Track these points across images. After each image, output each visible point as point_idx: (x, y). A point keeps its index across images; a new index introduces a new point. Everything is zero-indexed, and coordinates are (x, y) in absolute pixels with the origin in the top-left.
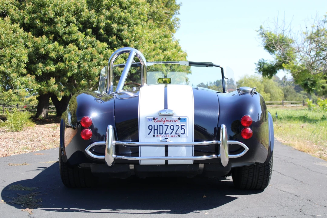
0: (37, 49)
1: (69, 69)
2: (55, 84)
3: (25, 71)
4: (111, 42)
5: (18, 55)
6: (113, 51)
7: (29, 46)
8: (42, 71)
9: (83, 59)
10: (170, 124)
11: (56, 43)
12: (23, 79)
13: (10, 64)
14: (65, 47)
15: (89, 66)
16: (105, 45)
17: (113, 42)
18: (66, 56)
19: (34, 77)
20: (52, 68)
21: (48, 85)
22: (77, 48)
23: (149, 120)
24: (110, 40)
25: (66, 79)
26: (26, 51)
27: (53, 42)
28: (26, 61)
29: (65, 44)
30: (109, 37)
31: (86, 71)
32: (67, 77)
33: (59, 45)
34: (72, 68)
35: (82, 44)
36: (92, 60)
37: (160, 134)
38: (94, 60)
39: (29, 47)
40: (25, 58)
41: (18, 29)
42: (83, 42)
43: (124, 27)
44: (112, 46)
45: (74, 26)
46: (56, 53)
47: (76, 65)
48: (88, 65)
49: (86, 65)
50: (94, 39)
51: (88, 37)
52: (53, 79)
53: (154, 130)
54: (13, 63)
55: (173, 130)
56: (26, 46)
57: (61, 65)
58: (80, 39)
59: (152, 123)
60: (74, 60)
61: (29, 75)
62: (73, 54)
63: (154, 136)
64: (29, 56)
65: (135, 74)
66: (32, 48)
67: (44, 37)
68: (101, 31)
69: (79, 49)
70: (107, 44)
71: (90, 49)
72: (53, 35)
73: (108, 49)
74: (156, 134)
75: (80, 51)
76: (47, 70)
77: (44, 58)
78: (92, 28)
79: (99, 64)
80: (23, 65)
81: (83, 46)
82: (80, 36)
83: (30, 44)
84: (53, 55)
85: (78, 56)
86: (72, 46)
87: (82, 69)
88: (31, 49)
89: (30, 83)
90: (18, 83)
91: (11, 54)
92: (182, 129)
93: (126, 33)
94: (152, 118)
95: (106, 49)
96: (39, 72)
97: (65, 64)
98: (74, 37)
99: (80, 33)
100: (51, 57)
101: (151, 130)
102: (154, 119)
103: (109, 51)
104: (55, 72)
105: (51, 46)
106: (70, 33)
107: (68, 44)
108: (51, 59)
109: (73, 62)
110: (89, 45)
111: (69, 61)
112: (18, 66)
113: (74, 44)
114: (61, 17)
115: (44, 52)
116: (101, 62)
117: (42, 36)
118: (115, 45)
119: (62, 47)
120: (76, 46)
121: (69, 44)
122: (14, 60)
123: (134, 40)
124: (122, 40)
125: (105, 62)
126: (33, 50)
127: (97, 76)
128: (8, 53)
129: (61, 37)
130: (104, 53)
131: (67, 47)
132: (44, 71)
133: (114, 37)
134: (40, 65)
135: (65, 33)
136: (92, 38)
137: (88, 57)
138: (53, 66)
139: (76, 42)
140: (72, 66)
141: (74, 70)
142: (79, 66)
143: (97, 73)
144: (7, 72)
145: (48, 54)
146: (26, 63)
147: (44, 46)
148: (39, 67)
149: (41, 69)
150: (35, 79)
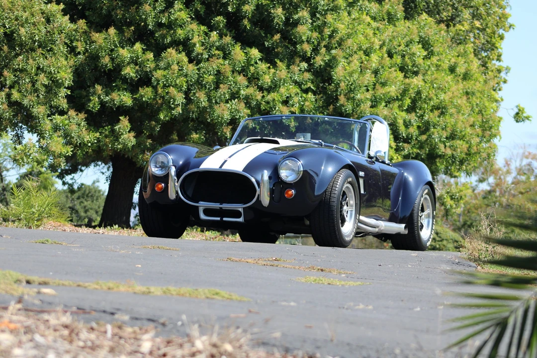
0: (94, 58)
1: (162, 104)
2: (129, 132)
3: (64, 104)
4: (269, 48)
5: (52, 69)
6: (271, 67)
7: (79, 50)
8: (102, 102)
9: (200, 84)
11: (138, 46)
12: (58, 118)
13: (33, 86)
14: (157, 56)
15: (210, 100)
16: (255, 53)
17: (274, 49)
18: (159, 74)
19: (82, 116)
20: (127, 99)
21: (116, 136)
22: (186, 59)
24: (266, 44)
25: (156, 126)
26: (71, 61)
27: (133, 44)
28: (67, 83)
29: (159, 49)
31: (203, 110)
32: (158, 121)
33: (144, 51)
34: (169, 102)
35: (198, 49)
36: (218, 86)
38: (221, 86)
39: (79, 53)
40: (66, 76)
41: (59, 16)
42: (203, 44)
43: (300, 14)
44: (269, 57)
45: (181, 10)
46: (137, 67)
47: (180, 98)
48: (208, 98)
49: (202, 97)
50: (228, 39)
51: (214, 35)
52: (125, 120)
54: (38, 85)
56: (72, 50)
57: (146, 93)
58: (196, 39)
61: (72, 113)
62: (176, 72)
64: (78, 72)
66: (84, 54)
67: (112, 31)
68: (246, 22)
69: (190, 61)
70: (259, 51)
71: (217, 63)
72: (133, 28)
73: (262, 62)
75: (190, 65)
76: (113, 100)
78: (227, 15)
79: (234, 96)
80: (63, 92)
81: (202, 54)
82: (195, 32)
83: (80, 46)
84: (130, 71)
85: (186, 76)
86: (173, 55)
87: (192, 107)
88: (81, 56)
89: (74, 128)
90: (47, 125)
91: (38, 68)
93: (304, 31)
95: (258, 61)
96: (94, 104)
97: (156, 92)
98: (180, 33)
99: (194, 26)
100: (125, 77)
103: (263, 66)
104: (132, 107)
105: (125, 53)
106: (171, 26)
107: (166, 50)
108: (125, 80)
109: (172, 90)
110: (217, 52)
113: (181, 48)
115: (110, 66)
116: (242, 92)
117: (107, 31)
118: (277, 53)
119: (150, 55)
120: (184, 54)
121: (169, 50)
122: (43, 79)
123: (325, 46)
124: (294, 44)
125: (251, 91)
126: (86, 60)
127: (229, 124)
128: (31, 66)
129: (152, 33)
130: (252, 72)
131: (163, 55)
132: (106, 102)
133: (277, 37)
134: (99, 88)
135: (160, 25)
136: (224, 37)
137: (210, 79)
138: (128, 94)
139: (185, 45)
140: (171, 98)
141: (173, 109)
142: (189, 100)
143: (227, 116)
144: (26, 102)
145: (118, 68)
146: (68, 88)
147: (112, 50)
148: (94, 93)
149: (99, 98)
150: (87, 119)
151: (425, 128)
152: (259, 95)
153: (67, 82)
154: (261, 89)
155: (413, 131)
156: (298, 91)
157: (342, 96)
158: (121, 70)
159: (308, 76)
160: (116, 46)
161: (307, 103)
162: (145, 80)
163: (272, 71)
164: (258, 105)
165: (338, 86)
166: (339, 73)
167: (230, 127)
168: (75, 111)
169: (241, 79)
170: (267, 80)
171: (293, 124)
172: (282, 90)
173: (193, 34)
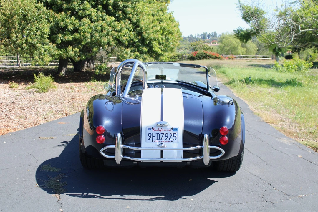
0: (57, 23)
1: (83, 39)
2: (72, 51)
3: (47, 41)
5: (42, 28)
6: (119, 23)
8: (61, 40)
9: (95, 30)
10: (164, 132)
11: (73, 18)
12: (46, 47)
13: (36, 36)
14: (80, 21)
15: (99, 36)
16: (113, 18)
17: (119, 16)
18: (81, 28)
19: (55, 45)
21: (67, 52)
22: (90, 22)
23: (149, 129)
24: (117, 15)
25: (81, 47)
26: (49, 25)
27: (71, 17)
29: (80, 18)
30: (116, 12)
31: (97, 40)
33: (75, 19)
34: (86, 38)
35: (94, 18)
36: (102, 31)
37: (157, 140)
38: (104, 31)
39: (51, 22)
40: (48, 31)
41: (42, 7)
42: (95, 16)
43: (128, 4)
44: (118, 19)
45: (87, 4)
46: (73, 26)
47: (89, 36)
49: (97, 35)
50: (104, 14)
51: (99, 12)
52: (70, 47)
53: (153, 137)
54: (38, 35)
55: (167, 137)
56: (49, 21)
57: (77, 35)
58: (93, 14)
59: (151, 131)
60: (88, 31)
61: (51, 44)
62: (87, 26)
63: (152, 141)
64: (51, 29)
65: (137, 42)
67: (63, 13)
68: (110, 7)
69: (92, 22)
70: (115, 18)
71: (101, 23)
72: (70, 11)
73: (116, 21)
74: (154, 140)
75: (92, 24)
76: (65, 39)
77: (64, 30)
78: (103, 5)
79: (108, 34)
80: (46, 36)
81: (96, 20)
82: (93, 11)
83: (51, 19)
84: (71, 27)
85: (91, 28)
86: (86, 20)
87: (93, 39)
88: (52, 23)
89: (52, 50)
90: (42, 50)
91: (36, 28)
92: (174, 136)
93: (129, 10)
94: (151, 128)
95: (114, 21)
96: (59, 41)
97: (80, 35)
98: (88, 13)
99: (92, 9)
101: (150, 137)
102: (153, 128)
103: (116, 23)
104: (72, 40)
105: (68, 21)
106: (84, 10)
108: (69, 30)
109: (86, 33)
110: (100, 19)
111: (84, 32)
112: (42, 37)
113: (87, 18)
115: (63, 26)
116: (110, 33)
117: (61, 13)
118: (121, 18)
119: (77, 21)
120: (89, 20)
121: (83, 19)
122: (39, 33)
123: (136, 14)
124: (126, 14)
125: (113, 32)
127: (107, 44)
129: (77, 13)
131: (82, 20)
132: (63, 40)
133: (120, 12)
134: (60, 35)
135: (80, 9)
137: (99, 28)
138: (70, 36)
139: (89, 16)
140: (86, 36)
141: (87, 40)
142: (92, 37)
143: (107, 42)
144: (33, 42)
145: (66, 26)
146: (48, 35)
147: (63, 20)
148: (58, 37)
149: (60, 39)
150: (56, 46)
151: (167, 40)
152: (116, 34)
153: (48, 33)
154: (116, 31)
155: (164, 41)
156: (128, 31)
157: (144, 32)
158: (67, 27)
159: (131, 25)
160: (65, 19)
161: (131, 35)
162: (76, 30)
164: (116, 37)
165: (142, 28)
166: (142, 24)
167: (108, 45)
168: (52, 43)
170: (118, 28)
171: (127, 43)
173: (92, 13)
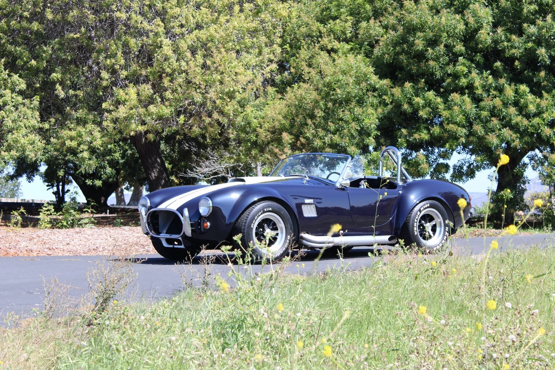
0: (398, 105)
1: (448, 137)
4: (537, 82)
6: (537, 97)
7: (387, 102)
9: (479, 118)
11: (431, 93)
14: (446, 99)
16: (524, 88)
17: (541, 83)
18: (444, 114)
20: (424, 136)
22: (469, 101)
24: (534, 79)
26: (380, 110)
29: (445, 95)
33: (436, 96)
34: (453, 135)
35: (479, 91)
38: (493, 119)
39: (388, 104)
42: (484, 87)
46: (430, 110)
49: (479, 129)
50: (503, 80)
51: (490, 78)
57: (435, 130)
58: (477, 84)
60: (457, 121)
62: (457, 111)
67: (408, 84)
72: (423, 80)
73: (530, 94)
76: (415, 139)
78: (504, 60)
81: (482, 95)
83: (388, 99)
88: (389, 106)
95: (527, 94)
97: (443, 128)
98: (463, 81)
100: (421, 118)
103: (530, 97)
105: (419, 100)
106: (456, 76)
107: (451, 94)
110: (495, 93)
114: (437, 48)
115: (409, 110)
116: (513, 120)
117: (403, 84)
118: (544, 87)
119: (440, 99)
120: (467, 95)
121: (453, 95)
125: (520, 119)
126: (392, 109)
128: (347, 116)
130: (522, 103)
131: (450, 98)
132: (411, 141)
133: (543, 74)
134: (404, 131)
135: (446, 75)
136: (500, 79)
137: (486, 114)
138: (425, 131)
140: (453, 132)
141: (459, 139)
145: (416, 111)
147: (409, 99)
152: (525, 122)
154: (528, 116)
160: (412, 96)
163: (538, 100)
164: (526, 130)
169: (512, 110)
170: (532, 108)
172: (545, 116)
173: (474, 81)
